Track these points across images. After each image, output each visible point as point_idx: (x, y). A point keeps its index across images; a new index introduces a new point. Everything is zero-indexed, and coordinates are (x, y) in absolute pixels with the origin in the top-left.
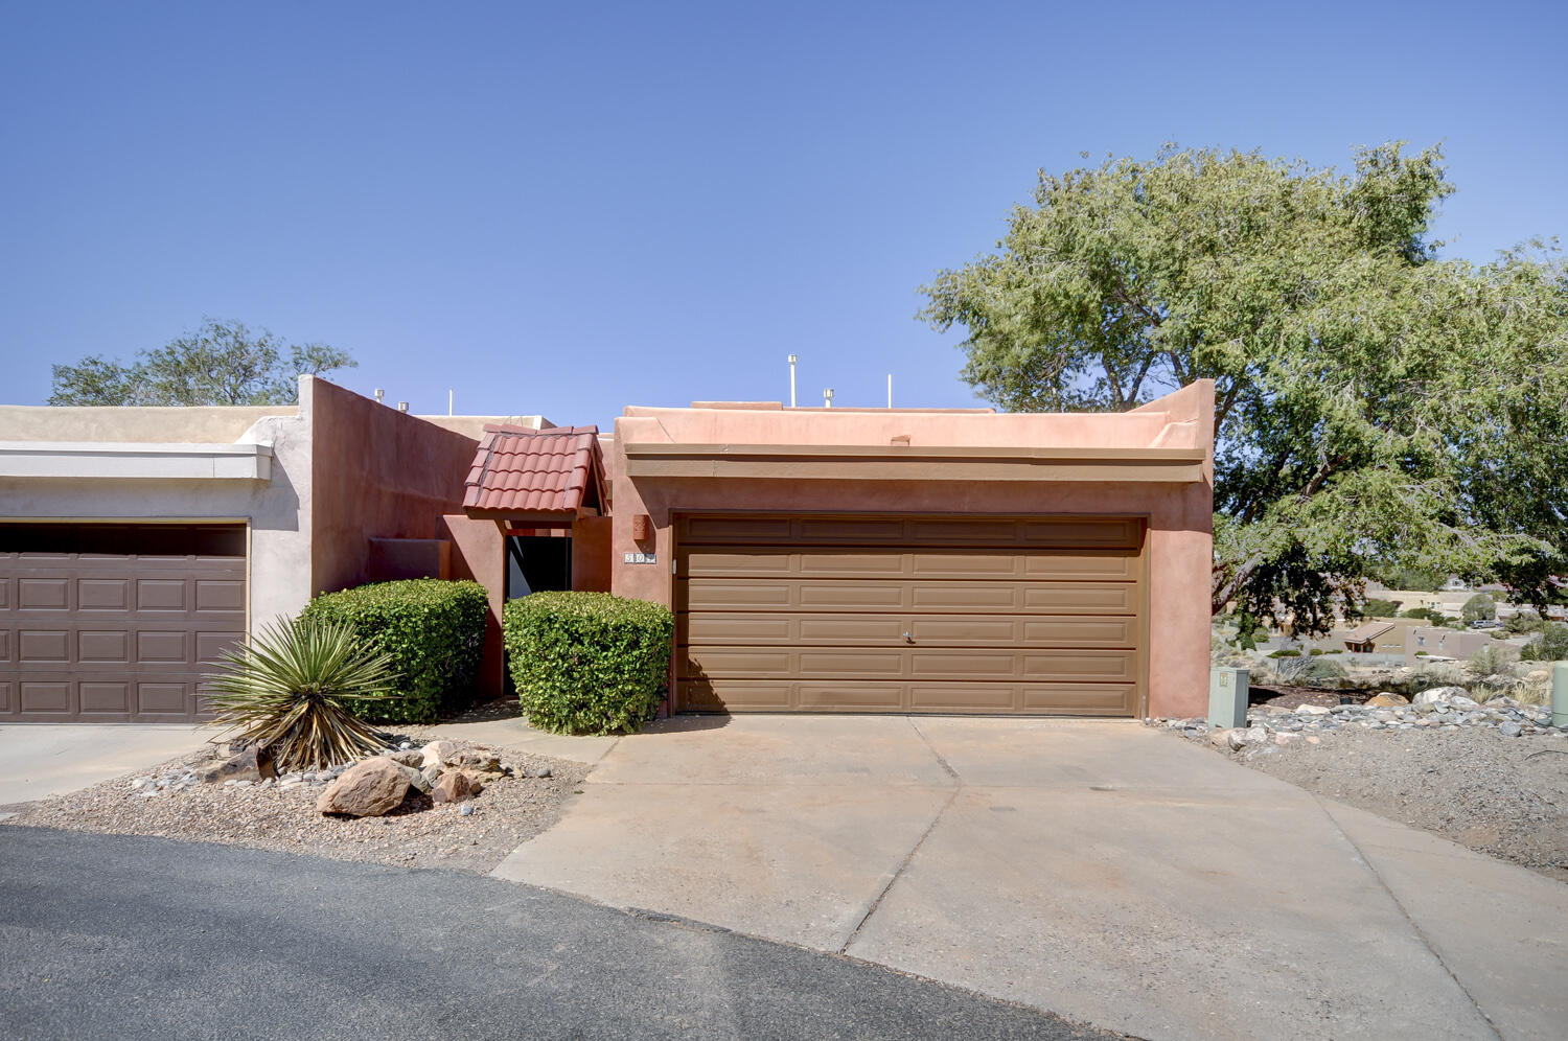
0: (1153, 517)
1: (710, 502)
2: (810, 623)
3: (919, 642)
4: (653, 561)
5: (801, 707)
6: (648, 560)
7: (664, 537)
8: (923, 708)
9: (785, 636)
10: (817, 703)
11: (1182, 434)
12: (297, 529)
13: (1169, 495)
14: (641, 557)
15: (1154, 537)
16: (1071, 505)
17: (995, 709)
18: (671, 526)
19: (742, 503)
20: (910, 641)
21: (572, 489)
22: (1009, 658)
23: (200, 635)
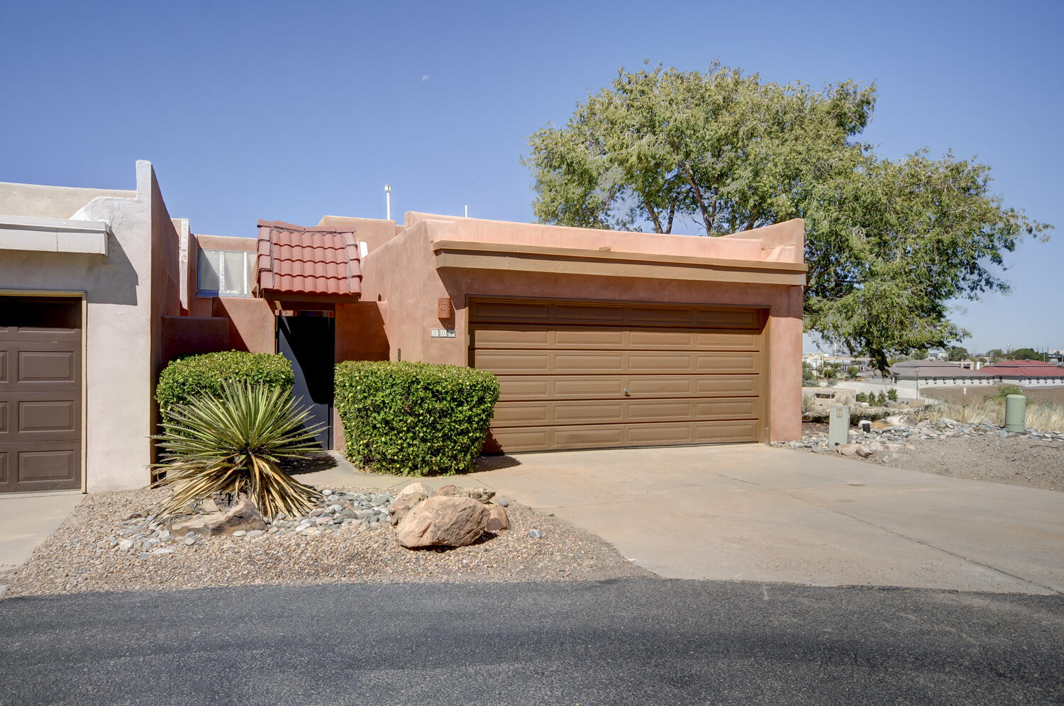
0: (772, 309)
1: (496, 289)
2: (562, 383)
3: (633, 395)
4: (453, 335)
5: (555, 446)
6: (450, 335)
7: (462, 316)
8: (635, 443)
9: (545, 393)
10: (566, 443)
11: (787, 254)
12: (135, 303)
13: (780, 293)
14: (444, 332)
15: (773, 321)
16: (727, 299)
17: (679, 441)
18: (467, 308)
19: (519, 290)
20: (627, 395)
21: (354, 277)
22: (687, 405)
23: (23, 405)
